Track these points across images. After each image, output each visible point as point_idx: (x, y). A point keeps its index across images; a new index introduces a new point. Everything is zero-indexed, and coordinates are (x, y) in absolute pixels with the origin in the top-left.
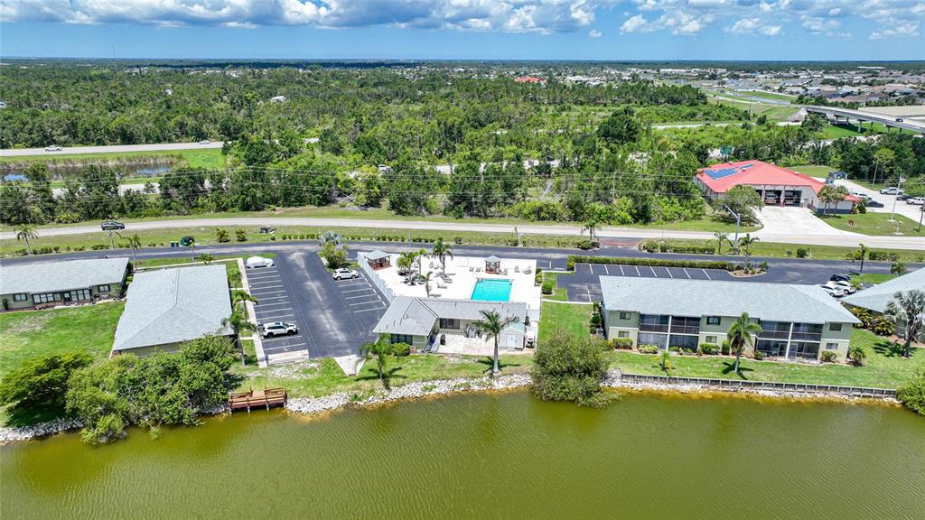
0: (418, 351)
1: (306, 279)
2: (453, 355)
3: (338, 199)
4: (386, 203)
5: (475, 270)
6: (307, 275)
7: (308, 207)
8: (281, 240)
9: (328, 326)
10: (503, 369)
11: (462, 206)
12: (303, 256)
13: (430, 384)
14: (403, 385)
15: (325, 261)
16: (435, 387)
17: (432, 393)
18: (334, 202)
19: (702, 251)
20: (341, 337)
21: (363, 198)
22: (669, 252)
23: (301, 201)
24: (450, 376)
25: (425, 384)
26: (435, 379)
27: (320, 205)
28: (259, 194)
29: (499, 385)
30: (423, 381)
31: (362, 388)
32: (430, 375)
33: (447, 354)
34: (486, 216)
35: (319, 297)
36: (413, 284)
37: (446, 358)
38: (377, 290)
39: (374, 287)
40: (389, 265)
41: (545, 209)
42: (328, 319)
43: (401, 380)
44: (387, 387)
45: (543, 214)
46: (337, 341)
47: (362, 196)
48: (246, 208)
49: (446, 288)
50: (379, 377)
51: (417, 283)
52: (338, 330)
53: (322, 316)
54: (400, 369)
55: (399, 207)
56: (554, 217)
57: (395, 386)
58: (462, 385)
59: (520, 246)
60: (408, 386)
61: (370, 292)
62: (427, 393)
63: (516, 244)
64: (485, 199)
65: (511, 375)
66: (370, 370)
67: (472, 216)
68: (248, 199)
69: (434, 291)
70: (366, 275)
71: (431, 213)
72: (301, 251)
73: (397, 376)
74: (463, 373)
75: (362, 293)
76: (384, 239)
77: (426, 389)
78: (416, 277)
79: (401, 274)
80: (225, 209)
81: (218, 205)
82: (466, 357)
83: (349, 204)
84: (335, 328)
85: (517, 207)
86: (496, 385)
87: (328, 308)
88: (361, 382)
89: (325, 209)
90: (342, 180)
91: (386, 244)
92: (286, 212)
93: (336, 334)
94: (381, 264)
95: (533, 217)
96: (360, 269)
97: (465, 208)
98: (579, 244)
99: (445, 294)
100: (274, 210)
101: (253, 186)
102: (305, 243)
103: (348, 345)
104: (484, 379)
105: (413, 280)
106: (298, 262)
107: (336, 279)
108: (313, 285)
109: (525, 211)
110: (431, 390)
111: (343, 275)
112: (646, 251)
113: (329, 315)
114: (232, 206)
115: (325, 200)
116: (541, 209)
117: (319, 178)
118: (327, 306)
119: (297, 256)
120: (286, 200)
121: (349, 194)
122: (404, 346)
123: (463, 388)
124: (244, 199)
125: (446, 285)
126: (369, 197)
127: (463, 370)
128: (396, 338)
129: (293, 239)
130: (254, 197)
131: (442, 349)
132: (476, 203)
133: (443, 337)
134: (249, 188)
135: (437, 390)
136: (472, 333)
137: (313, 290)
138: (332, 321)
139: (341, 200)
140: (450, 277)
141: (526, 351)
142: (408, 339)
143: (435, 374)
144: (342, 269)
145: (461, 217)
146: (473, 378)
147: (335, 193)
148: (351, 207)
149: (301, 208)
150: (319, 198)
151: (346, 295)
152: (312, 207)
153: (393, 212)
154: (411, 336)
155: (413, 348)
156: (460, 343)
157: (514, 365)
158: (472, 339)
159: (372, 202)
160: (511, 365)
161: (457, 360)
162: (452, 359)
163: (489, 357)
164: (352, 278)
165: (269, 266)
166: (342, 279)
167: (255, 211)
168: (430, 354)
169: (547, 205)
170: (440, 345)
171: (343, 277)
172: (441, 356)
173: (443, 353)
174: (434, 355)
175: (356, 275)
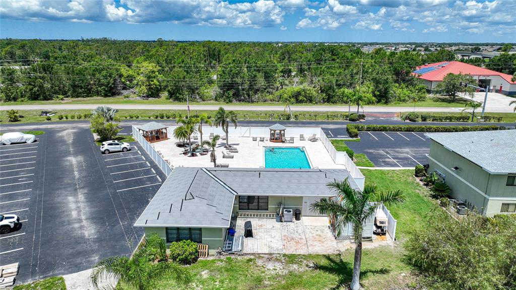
0: (212, 252)
1: (68, 154)
2: (270, 257)
3: (122, 91)
4: (165, 94)
5: (258, 139)
6: (71, 149)
7: (95, 98)
8: (58, 120)
9: (74, 214)
11: (231, 93)
12: (74, 133)
15: (96, 136)
18: (119, 94)
19: (458, 119)
20: (89, 231)
21: (144, 89)
22: (429, 121)
23: (89, 93)
27: (106, 96)
28: (47, 85)
33: (259, 256)
34: (252, 102)
35: (76, 173)
36: (193, 155)
37: (260, 262)
38: (152, 162)
39: (148, 159)
40: (166, 138)
41: (303, 93)
42: (77, 202)
45: (301, 98)
46: (80, 240)
47: (143, 87)
48: (35, 97)
49: (233, 157)
51: (198, 154)
52: (87, 219)
53: (71, 199)
55: (175, 95)
56: (310, 100)
59: (292, 120)
61: (142, 165)
63: (288, 118)
67: (240, 101)
68: (36, 89)
69: (220, 161)
70: (140, 148)
71: (204, 100)
72: (73, 128)
75: (132, 167)
76: (162, 117)
78: (197, 148)
79: (179, 146)
80: (15, 99)
81: (7, 96)
82: (292, 259)
83: (132, 95)
84: (83, 217)
85: (278, 93)
87: (82, 188)
89: (111, 99)
90: (125, 75)
91: (163, 121)
92: (73, 101)
93: (81, 227)
94: (158, 136)
95: (293, 100)
96: (132, 142)
97: (233, 95)
98: (347, 116)
99: (233, 164)
100: (62, 99)
101: (40, 78)
102: (81, 122)
103: (95, 247)
105: (194, 150)
106: (66, 138)
107: (104, 153)
108: (74, 160)
109: (285, 96)
111: (112, 148)
112: (408, 121)
113: (81, 197)
114: (22, 96)
115: (111, 92)
116: (299, 93)
117: (104, 73)
118: (82, 186)
119: (67, 133)
120: (74, 91)
121: (133, 87)
122: (189, 247)
124: (32, 89)
125: (232, 154)
126: (150, 89)
128: (175, 234)
129: (70, 119)
130: (41, 87)
131: (251, 246)
132: (243, 90)
133: (248, 224)
134: (37, 78)
137: (71, 165)
138: (82, 205)
139: (125, 92)
140: (235, 146)
141: (377, 242)
142: (193, 235)
144: (111, 142)
145: (230, 101)
147: (120, 87)
148: (133, 97)
149: (88, 98)
150: (104, 89)
151: (112, 170)
152: (99, 98)
153: (171, 100)
154: (200, 229)
155: (203, 248)
156: (273, 233)
157: (377, 272)
158: (288, 223)
159: (152, 93)
160: (373, 272)
161: (278, 266)
162: (270, 266)
163: (328, 258)
164: (123, 151)
165: (29, 142)
166: (110, 153)
167: (43, 100)
168: (233, 257)
169: (304, 90)
170: (245, 239)
171: (111, 150)
172: (250, 260)
173: (253, 254)
174: (239, 258)
175: (128, 148)
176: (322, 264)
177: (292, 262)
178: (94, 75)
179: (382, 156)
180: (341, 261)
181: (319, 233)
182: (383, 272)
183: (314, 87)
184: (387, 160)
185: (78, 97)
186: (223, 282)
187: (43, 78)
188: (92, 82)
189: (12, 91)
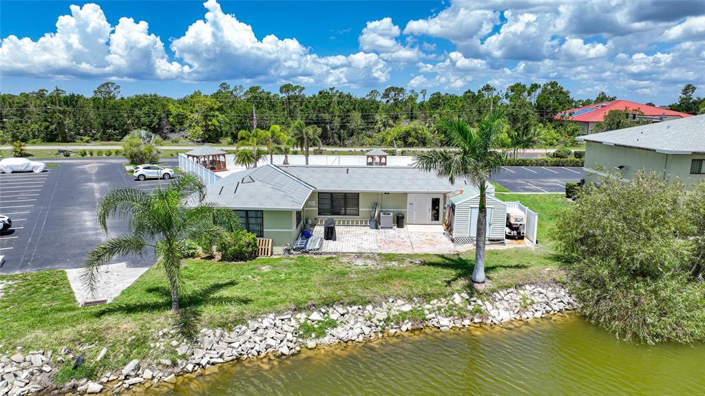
0: (279, 250)
1: (88, 181)
2: (359, 255)
3: (170, 135)
4: (227, 139)
6: (94, 178)
8: (79, 156)
10: (492, 274)
13: (316, 316)
14: (241, 320)
16: (333, 324)
17: (326, 340)
18: (165, 138)
21: (199, 130)
24: (369, 296)
25: (302, 316)
26: (329, 303)
29: (500, 313)
30: (298, 309)
31: (111, 336)
32: (313, 295)
33: (344, 254)
35: (97, 194)
37: (345, 260)
40: (224, 167)
41: (413, 134)
43: (234, 309)
44: (188, 331)
47: (198, 128)
48: (51, 138)
50: (168, 305)
54: (232, 283)
56: (423, 143)
57: (212, 325)
58: (403, 316)
60: (255, 325)
62: (311, 344)
64: (343, 127)
65: (518, 286)
66: (150, 291)
67: (328, 143)
68: (53, 127)
72: (99, 163)
73: (221, 300)
74: (397, 286)
77: (306, 330)
80: (24, 140)
82: (389, 257)
83: (183, 140)
85: (379, 136)
86: (493, 312)
88: (109, 320)
90: (174, 112)
92: (102, 143)
94: (213, 167)
95: (400, 142)
100: (89, 143)
101: (60, 111)
102: (110, 158)
104: (457, 299)
106: (88, 170)
107: (137, 179)
108: (96, 185)
110: (321, 333)
111: (150, 173)
116: (408, 134)
117: (146, 108)
119: (90, 166)
120: (104, 133)
121: (183, 130)
122: (243, 237)
123: (407, 325)
124: (48, 127)
126: (207, 130)
127: (396, 282)
129: (95, 156)
130: (61, 124)
131: (332, 246)
132: (333, 129)
135: (340, 332)
136: (387, 219)
137: (92, 189)
139: (173, 136)
141: (511, 245)
142: (252, 220)
143: (327, 292)
144: (148, 165)
146: (427, 297)
147: (167, 129)
148: (184, 142)
154: (261, 213)
155: (265, 243)
156: (365, 237)
157: (511, 267)
158: (387, 230)
159: (210, 136)
160: (504, 267)
161: (369, 263)
162: (360, 262)
163: (442, 256)
164: (164, 178)
165: (37, 171)
166: (145, 179)
167: (62, 142)
168: (307, 255)
169: (415, 130)
170: (325, 241)
171: (148, 176)
172: (332, 258)
173: (335, 253)
174: (315, 257)
175: (171, 174)
176: (432, 261)
177: (391, 260)
178: (132, 111)
179: (520, 185)
180: (460, 259)
181: (430, 237)
182: (517, 267)
183: (428, 127)
184: (527, 187)
185: (109, 140)
186: (290, 274)
187: (64, 113)
188: (129, 122)
189: (21, 130)
